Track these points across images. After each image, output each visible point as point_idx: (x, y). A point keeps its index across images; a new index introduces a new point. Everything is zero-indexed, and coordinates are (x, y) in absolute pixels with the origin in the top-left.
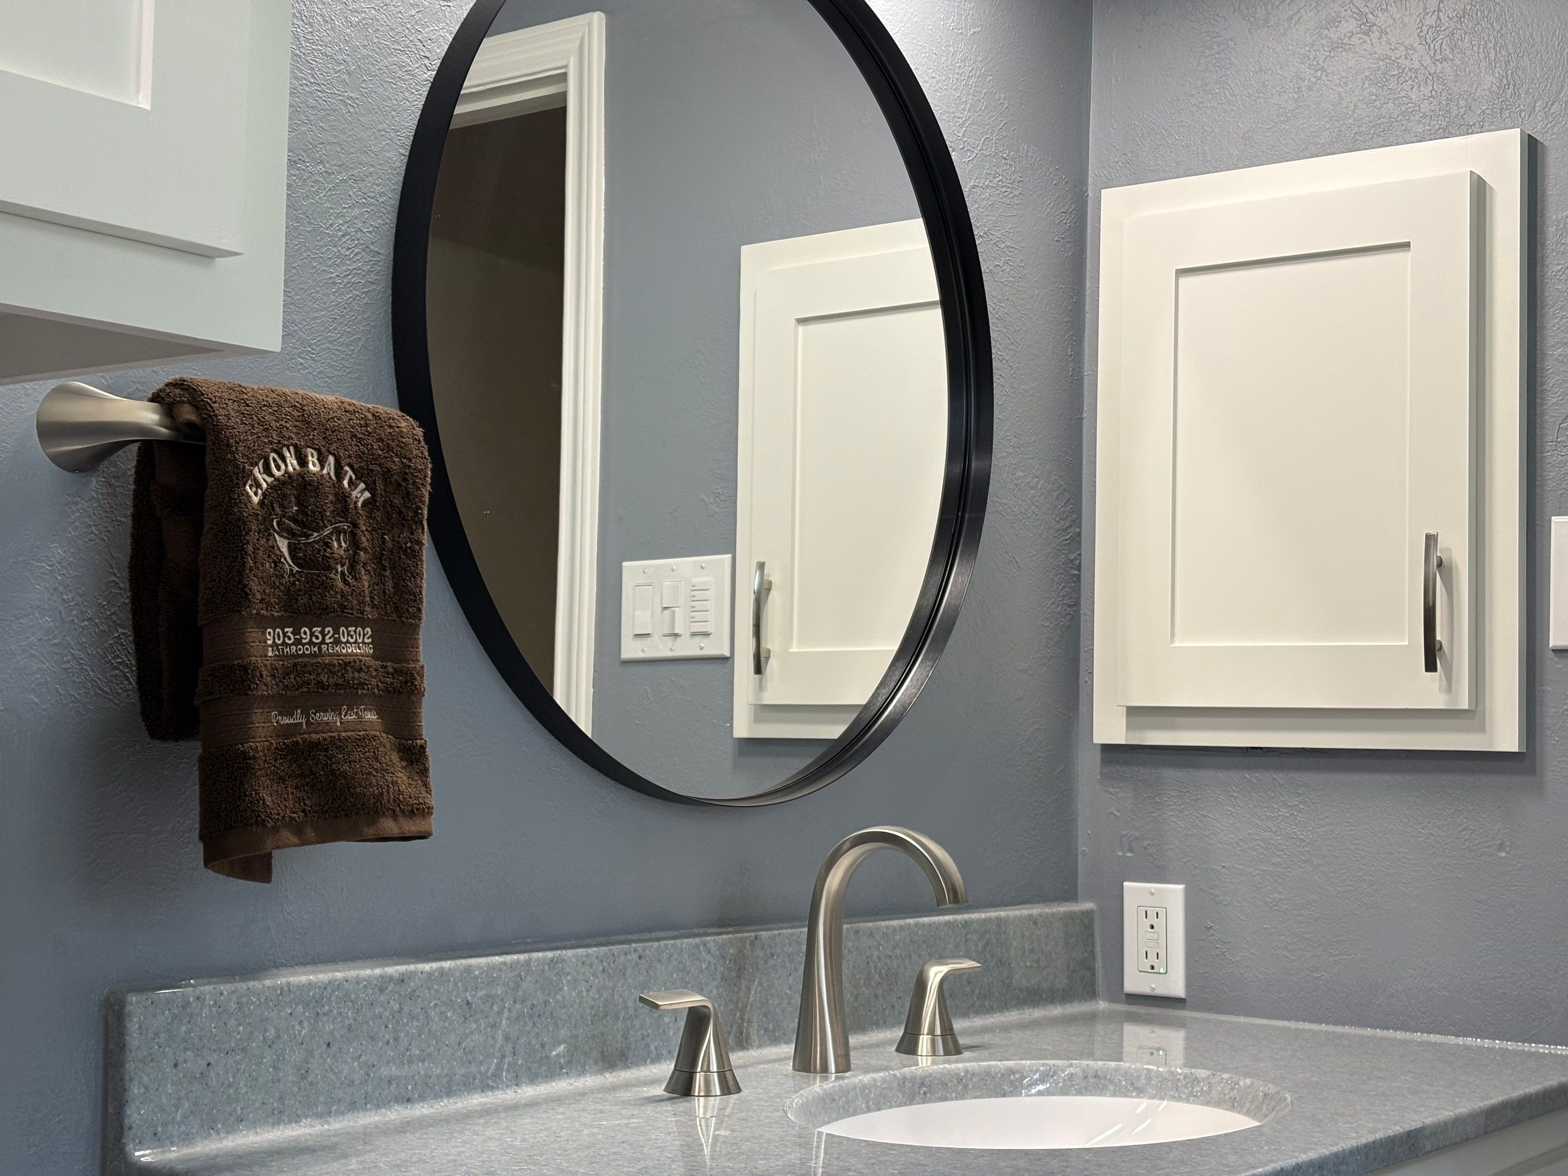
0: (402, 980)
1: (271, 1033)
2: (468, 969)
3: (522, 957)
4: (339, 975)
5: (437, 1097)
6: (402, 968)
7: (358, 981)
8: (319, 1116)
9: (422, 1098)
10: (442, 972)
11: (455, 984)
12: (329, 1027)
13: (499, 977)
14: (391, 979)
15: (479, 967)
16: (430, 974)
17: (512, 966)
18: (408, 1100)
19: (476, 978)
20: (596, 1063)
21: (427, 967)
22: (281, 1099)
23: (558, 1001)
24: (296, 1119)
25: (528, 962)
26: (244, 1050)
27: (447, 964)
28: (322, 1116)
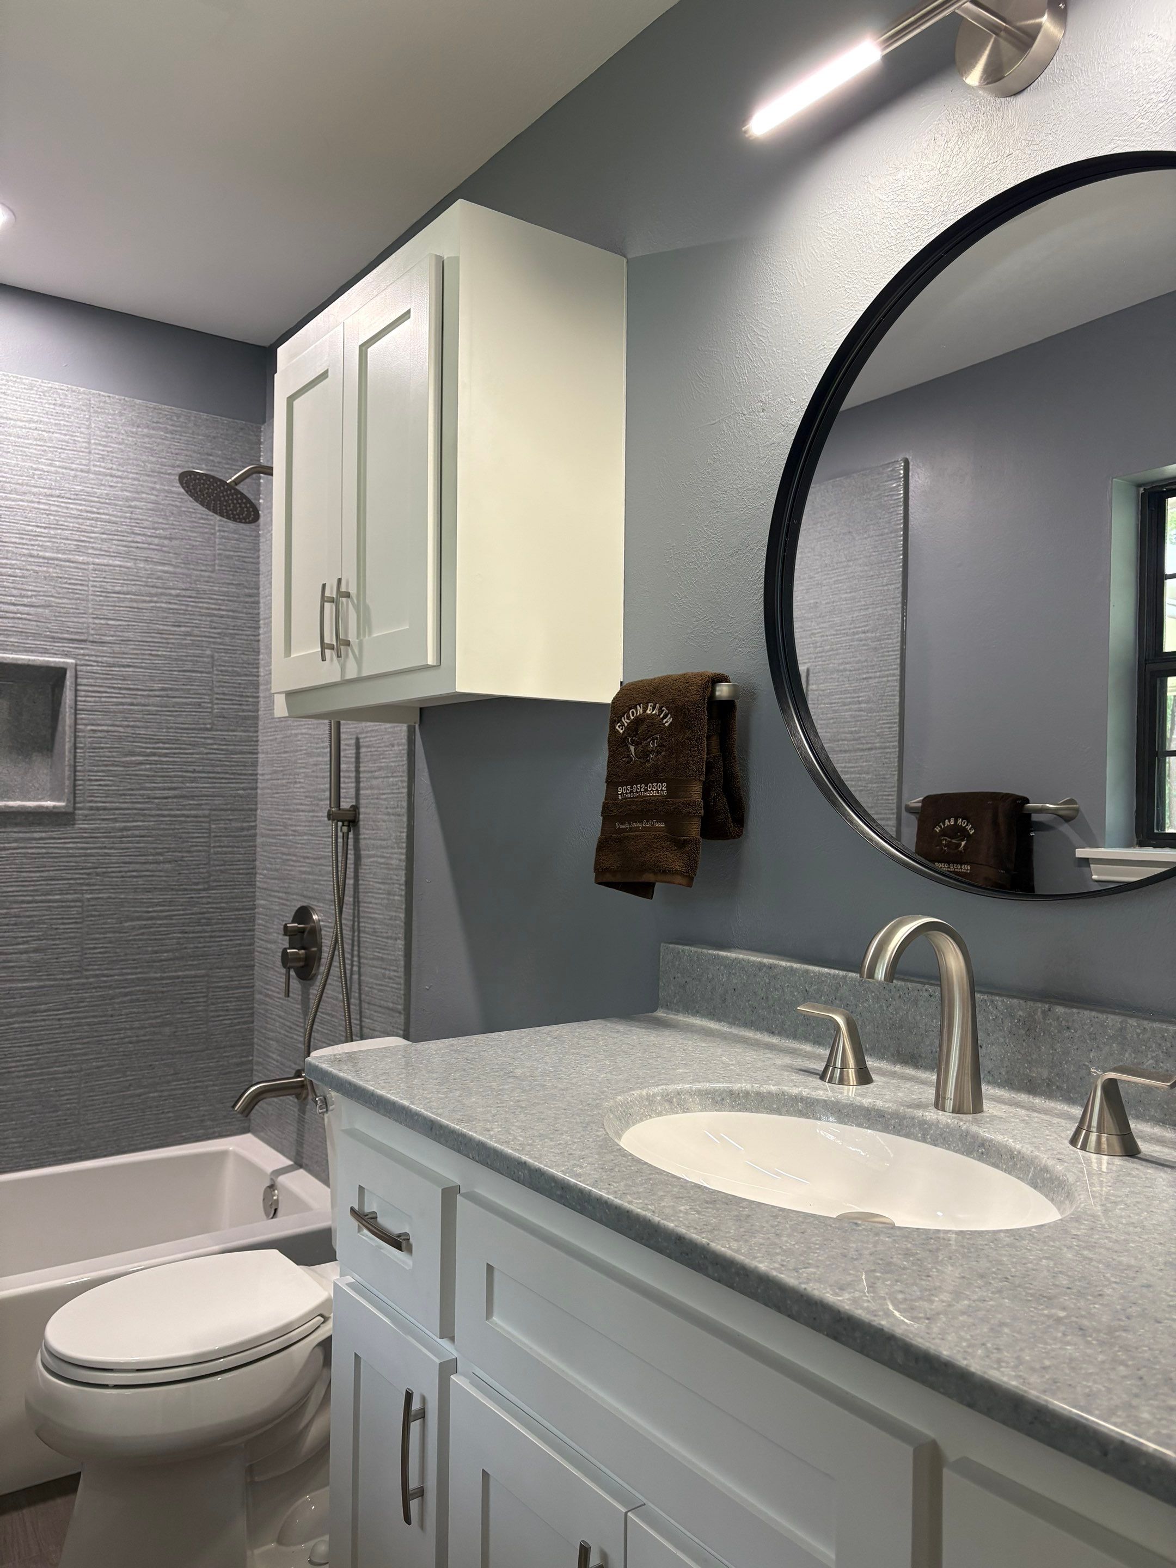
0: (770, 967)
1: (710, 976)
2: (807, 971)
3: (841, 973)
4: (741, 956)
5: (788, 1037)
6: (771, 961)
7: (749, 962)
8: (730, 1023)
9: (780, 1034)
10: (792, 968)
11: (799, 978)
12: (735, 981)
13: (826, 981)
14: (765, 965)
15: (813, 972)
16: (785, 968)
17: (835, 977)
18: (773, 1033)
19: (812, 978)
20: (893, 1055)
21: (784, 964)
22: (714, 1009)
23: (865, 1007)
24: (720, 1020)
25: (845, 977)
26: (700, 980)
27: (795, 965)
28: (732, 1024)
